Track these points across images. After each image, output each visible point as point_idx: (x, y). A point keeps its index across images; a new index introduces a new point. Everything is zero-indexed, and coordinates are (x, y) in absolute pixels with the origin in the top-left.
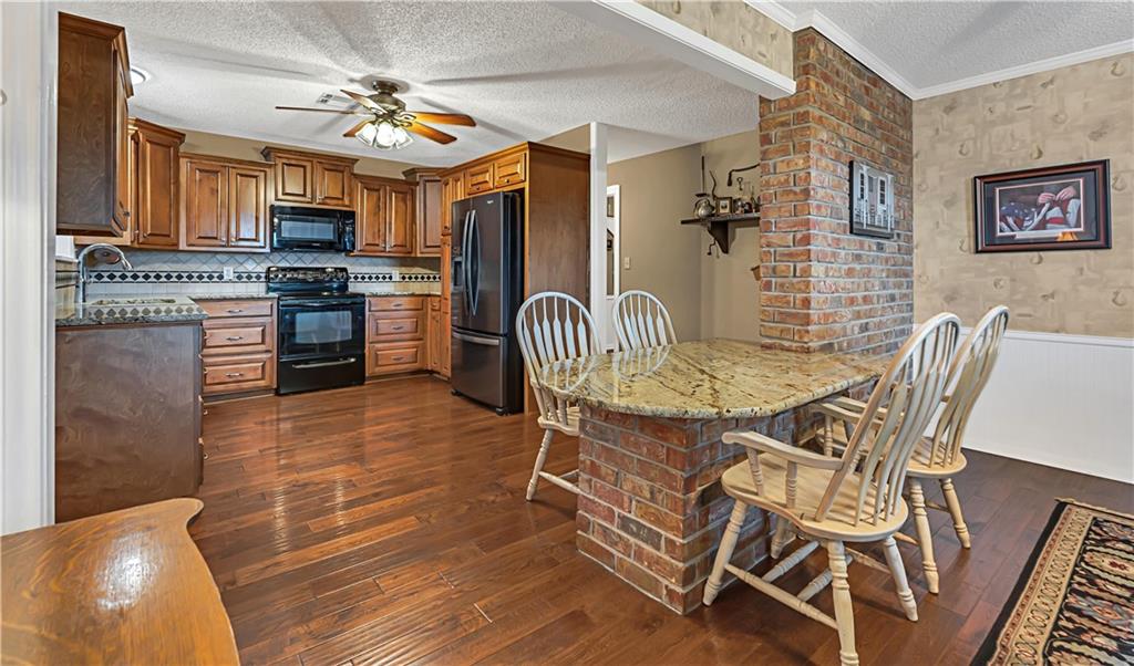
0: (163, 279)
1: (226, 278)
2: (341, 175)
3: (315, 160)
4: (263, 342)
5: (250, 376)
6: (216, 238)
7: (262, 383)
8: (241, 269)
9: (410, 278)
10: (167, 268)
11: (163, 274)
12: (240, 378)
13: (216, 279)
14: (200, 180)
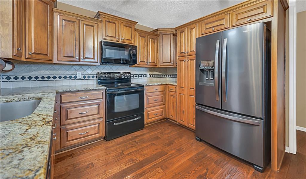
0: (46, 79)
1: (78, 78)
2: (131, 28)
3: (120, 21)
4: (98, 113)
5: (92, 132)
6: (73, 57)
7: (98, 135)
8: (85, 73)
9: (153, 76)
10: (48, 73)
11: (46, 76)
12: (86, 135)
13: (73, 78)
14: (65, 25)
